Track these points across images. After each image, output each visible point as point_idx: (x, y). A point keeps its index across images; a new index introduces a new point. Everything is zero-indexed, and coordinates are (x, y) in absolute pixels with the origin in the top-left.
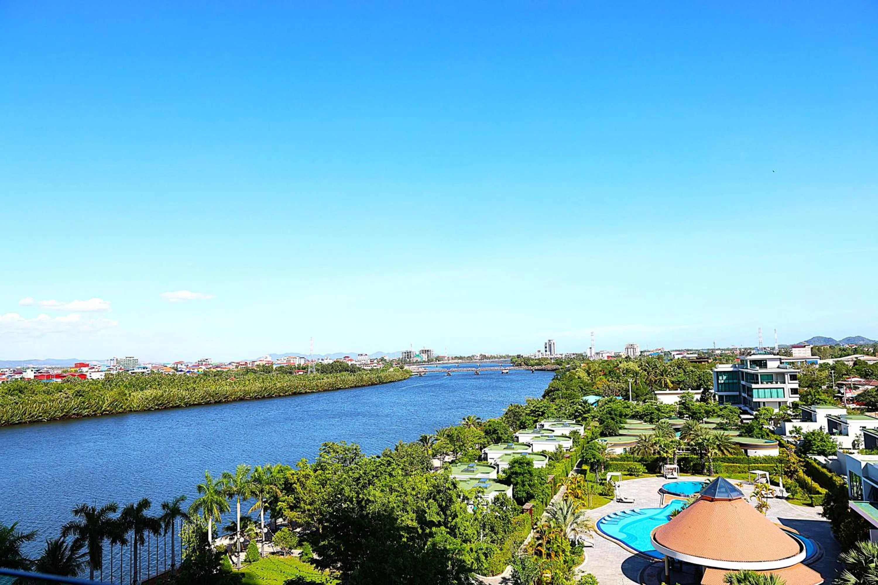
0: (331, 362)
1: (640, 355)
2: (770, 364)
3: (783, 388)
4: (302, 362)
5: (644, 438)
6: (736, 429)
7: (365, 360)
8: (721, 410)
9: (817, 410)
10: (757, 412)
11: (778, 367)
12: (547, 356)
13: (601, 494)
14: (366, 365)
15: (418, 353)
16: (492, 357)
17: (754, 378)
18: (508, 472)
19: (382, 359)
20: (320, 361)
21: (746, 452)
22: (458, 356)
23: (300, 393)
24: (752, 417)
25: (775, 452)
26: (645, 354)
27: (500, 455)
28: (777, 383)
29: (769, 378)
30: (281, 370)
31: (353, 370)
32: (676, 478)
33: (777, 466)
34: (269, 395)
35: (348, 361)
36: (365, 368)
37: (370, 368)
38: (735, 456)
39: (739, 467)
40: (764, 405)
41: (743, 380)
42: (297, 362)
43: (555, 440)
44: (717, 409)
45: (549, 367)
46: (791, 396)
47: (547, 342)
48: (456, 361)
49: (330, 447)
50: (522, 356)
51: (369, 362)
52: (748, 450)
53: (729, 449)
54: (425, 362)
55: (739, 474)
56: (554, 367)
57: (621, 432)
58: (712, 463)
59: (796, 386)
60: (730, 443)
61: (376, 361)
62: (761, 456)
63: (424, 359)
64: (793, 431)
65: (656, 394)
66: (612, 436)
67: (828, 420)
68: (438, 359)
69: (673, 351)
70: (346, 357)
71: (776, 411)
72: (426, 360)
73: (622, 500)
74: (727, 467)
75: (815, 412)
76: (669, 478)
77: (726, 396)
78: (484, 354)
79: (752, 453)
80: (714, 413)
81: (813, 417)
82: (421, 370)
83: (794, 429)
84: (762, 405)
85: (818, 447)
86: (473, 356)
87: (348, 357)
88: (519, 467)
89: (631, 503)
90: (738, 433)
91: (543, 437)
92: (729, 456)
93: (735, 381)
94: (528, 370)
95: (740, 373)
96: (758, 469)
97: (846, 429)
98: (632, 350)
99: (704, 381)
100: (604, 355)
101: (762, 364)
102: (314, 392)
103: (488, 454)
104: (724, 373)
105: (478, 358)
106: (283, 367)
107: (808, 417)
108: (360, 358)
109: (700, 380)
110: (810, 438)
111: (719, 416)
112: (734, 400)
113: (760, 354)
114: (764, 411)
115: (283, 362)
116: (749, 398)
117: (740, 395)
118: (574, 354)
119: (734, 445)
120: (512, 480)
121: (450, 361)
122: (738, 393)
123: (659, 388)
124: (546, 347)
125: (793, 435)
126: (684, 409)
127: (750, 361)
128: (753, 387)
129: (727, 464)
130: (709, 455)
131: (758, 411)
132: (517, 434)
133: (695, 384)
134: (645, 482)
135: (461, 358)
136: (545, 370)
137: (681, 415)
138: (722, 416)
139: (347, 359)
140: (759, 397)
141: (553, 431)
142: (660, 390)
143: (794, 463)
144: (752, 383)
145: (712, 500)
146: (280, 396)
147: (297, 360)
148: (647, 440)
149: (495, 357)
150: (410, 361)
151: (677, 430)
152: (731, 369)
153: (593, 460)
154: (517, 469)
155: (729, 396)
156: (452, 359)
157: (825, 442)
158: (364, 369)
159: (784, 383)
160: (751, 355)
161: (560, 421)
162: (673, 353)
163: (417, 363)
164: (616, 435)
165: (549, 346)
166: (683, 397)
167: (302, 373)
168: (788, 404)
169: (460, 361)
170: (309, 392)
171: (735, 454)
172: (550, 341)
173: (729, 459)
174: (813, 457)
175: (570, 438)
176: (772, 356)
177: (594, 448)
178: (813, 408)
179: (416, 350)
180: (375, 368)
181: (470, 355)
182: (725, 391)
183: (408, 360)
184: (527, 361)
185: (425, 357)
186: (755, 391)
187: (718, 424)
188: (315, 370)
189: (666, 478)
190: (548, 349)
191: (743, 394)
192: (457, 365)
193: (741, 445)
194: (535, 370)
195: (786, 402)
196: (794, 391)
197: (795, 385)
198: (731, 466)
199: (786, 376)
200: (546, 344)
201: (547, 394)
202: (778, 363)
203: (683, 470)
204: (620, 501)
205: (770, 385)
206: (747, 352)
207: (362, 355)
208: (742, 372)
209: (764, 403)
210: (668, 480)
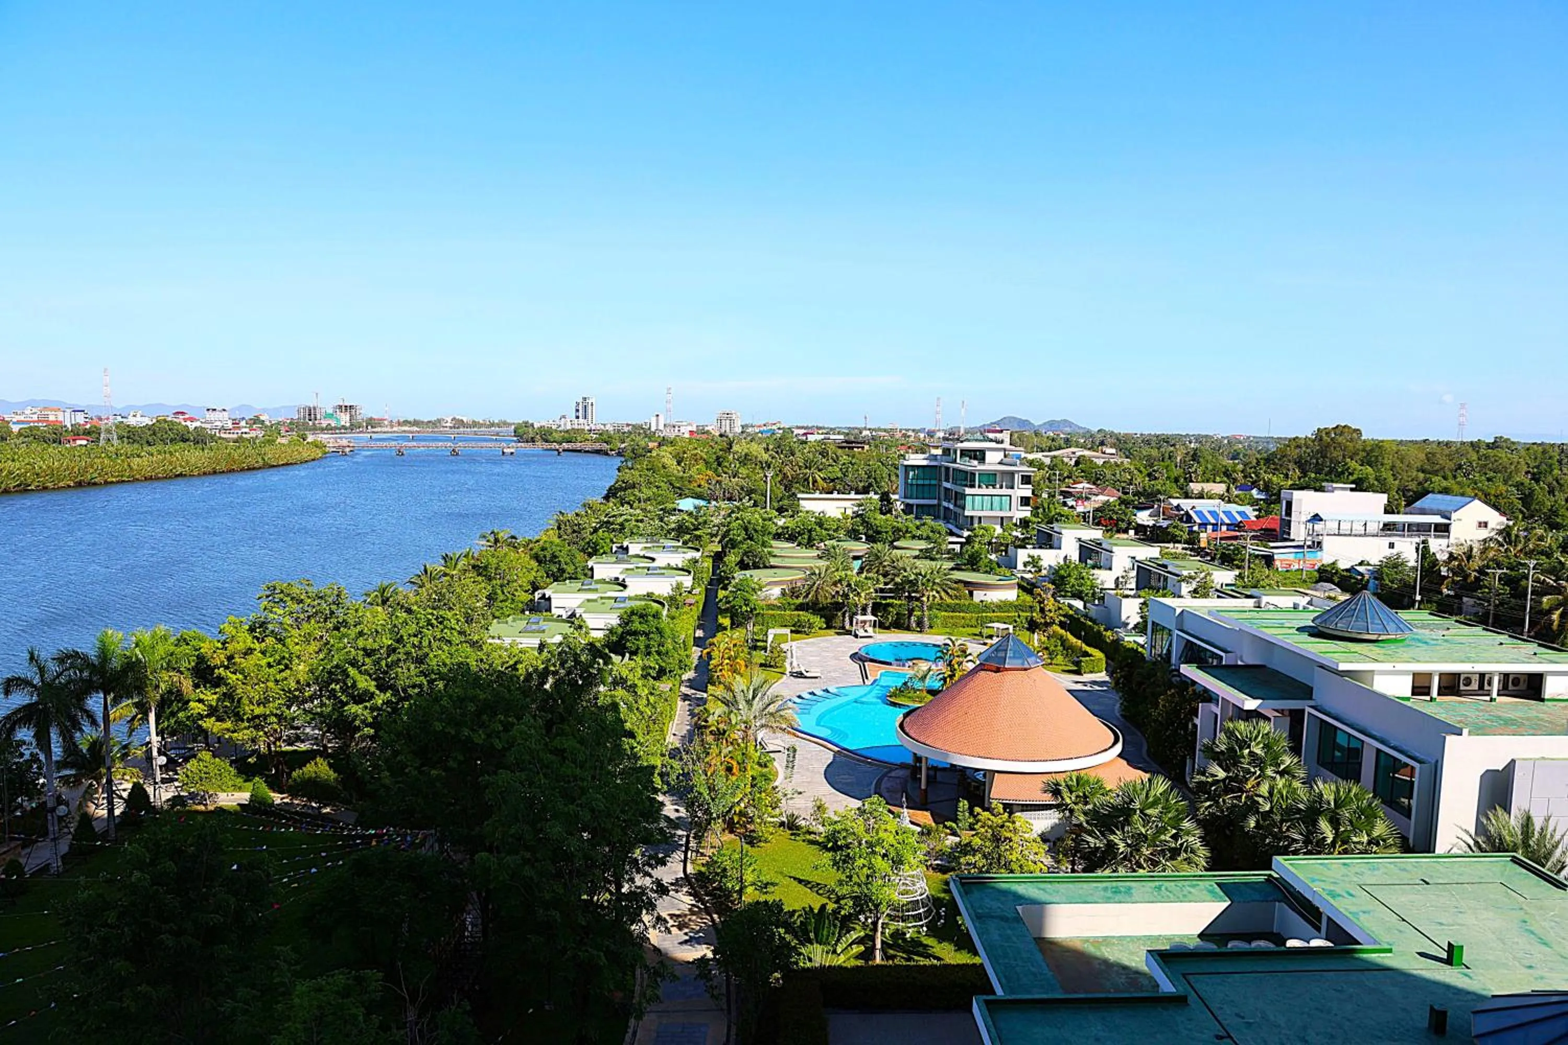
0: (147, 421)
1: (742, 432)
2: (989, 456)
3: (1010, 496)
4: (80, 419)
5: (817, 572)
6: (949, 559)
7: (221, 419)
8: (918, 528)
9: (1063, 531)
10: (969, 533)
11: (1000, 463)
12: (582, 427)
13: (761, 665)
14: (223, 429)
15: (330, 411)
16: (475, 424)
17: (968, 478)
18: (620, 630)
19: (256, 420)
20: (119, 419)
21: (971, 594)
22: (411, 419)
23: (92, 484)
24: (963, 540)
25: (1011, 595)
26: (750, 430)
27: (579, 602)
28: (1001, 487)
29: (991, 479)
30: (32, 435)
31: (200, 439)
32: (870, 637)
33: (1019, 616)
34: (18, 485)
35: (185, 420)
36: (223, 435)
37: (235, 436)
38: (957, 602)
39: (963, 618)
40: (980, 522)
41: (947, 480)
42: (68, 420)
43: (663, 574)
44: (912, 527)
45: (588, 446)
46: (1020, 508)
47: (580, 400)
48: (406, 428)
49: (282, 592)
50: (532, 425)
51: (230, 426)
52: (975, 592)
53: (949, 591)
54: (344, 427)
55: (964, 630)
56: (597, 446)
57: (773, 561)
58: (926, 613)
59: (1028, 493)
60: (949, 580)
61: (243, 423)
62: (995, 600)
63: (343, 423)
64: (1028, 562)
65: (799, 499)
66: (759, 568)
67: (1081, 546)
68: (372, 423)
69: (798, 428)
70: (178, 413)
71: (999, 530)
72: (348, 425)
73: (802, 674)
74: (945, 618)
75: (1060, 533)
76: (861, 637)
77: (918, 506)
78: (461, 418)
79: (978, 596)
80: (907, 531)
81: (1055, 542)
82: (344, 442)
83: (1030, 560)
84: (976, 521)
85: (1073, 586)
86: (439, 421)
87: (183, 413)
88: (640, 623)
89: (816, 678)
90: (951, 564)
91: (640, 570)
92: (949, 601)
93: (933, 482)
94: (551, 450)
95: (943, 469)
96: (998, 622)
97: (1110, 560)
98: (728, 422)
99: (875, 479)
100: (683, 429)
101: (980, 455)
102: (123, 481)
103: (553, 601)
104: (913, 467)
105: (448, 424)
106: (37, 428)
107: (1048, 541)
108: (211, 416)
109: (869, 477)
110: (1062, 572)
111: (914, 537)
112: (933, 511)
113: (977, 440)
114: (982, 532)
115: (30, 415)
116: (959, 510)
117: (939, 505)
118: (628, 425)
119: (956, 583)
120: (628, 644)
121: (395, 429)
122: (935, 502)
123: (802, 489)
124: (577, 411)
125: (1029, 568)
126: (862, 524)
127: (962, 451)
128: (967, 492)
129: (946, 614)
130: (925, 599)
131: (972, 530)
132: (590, 564)
133: (861, 485)
134: (825, 644)
135: (416, 423)
136: (580, 451)
137: (853, 535)
138: (920, 538)
139: (182, 417)
140: (973, 509)
141: (653, 559)
142: (803, 492)
143: (1050, 611)
144: (966, 486)
145: (998, 670)
146: (45, 488)
147: (67, 415)
148: (822, 576)
149: (481, 425)
150: (314, 424)
151: (856, 558)
152: (925, 463)
153: (744, 608)
154: (636, 625)
155: (922, 506)
156: (399, 424)
157: (1083, 578)
158: (220, 438)
159: (1012, 488)
160: (962, 442)
161: (656, 542)
162: (796, 431)
163: (329, 429)
164: (765, 567)
165: (583, 409)
166: (860, 505)
167: (84, 442)
168: (1014, 521)
169: (415, 429)
170: (112, 482)
171: (956, 597)
172: (585, 399)
173: (948, 606)
174: (1067, 602)
175: (689, 572)
176: (993, 445)
177: (747, 589)
178: (1056, 526)
179: (326, 405)
180: (244, 436)
181: (433, 419)
182: (917, 498)
183: (311, 423)
184: (545, 435)
185: (345, 419)
186: (969, 499)
187: (921, 550)
188: (115, 437)
189: (856, 636)
190: (580, 414)
191: (945, 504)
192: (411, 435)
193: (967, 584)
194: (564, 450)
195: (1011, 518)
196: (1025, 501)
197: (1027, 491)
198: (952, 617)
199: (1016, 476)
200: (578, 404)
201: (611, 494)
202: (1000, 455)
203: (881, 626)
204: (800, 675)
205: (991, 491)
206: (953, 436)
207: (214, 410)
208: (947, 469)
209: (980, 518)
210: (860, 640)
